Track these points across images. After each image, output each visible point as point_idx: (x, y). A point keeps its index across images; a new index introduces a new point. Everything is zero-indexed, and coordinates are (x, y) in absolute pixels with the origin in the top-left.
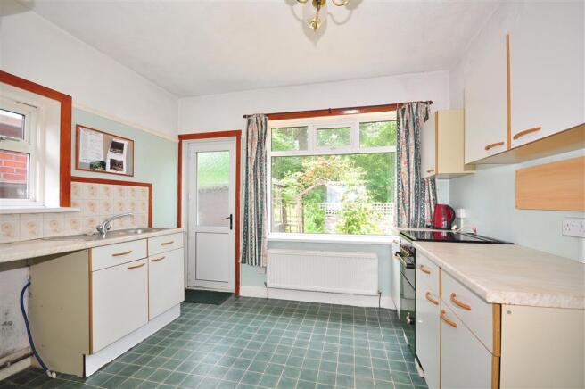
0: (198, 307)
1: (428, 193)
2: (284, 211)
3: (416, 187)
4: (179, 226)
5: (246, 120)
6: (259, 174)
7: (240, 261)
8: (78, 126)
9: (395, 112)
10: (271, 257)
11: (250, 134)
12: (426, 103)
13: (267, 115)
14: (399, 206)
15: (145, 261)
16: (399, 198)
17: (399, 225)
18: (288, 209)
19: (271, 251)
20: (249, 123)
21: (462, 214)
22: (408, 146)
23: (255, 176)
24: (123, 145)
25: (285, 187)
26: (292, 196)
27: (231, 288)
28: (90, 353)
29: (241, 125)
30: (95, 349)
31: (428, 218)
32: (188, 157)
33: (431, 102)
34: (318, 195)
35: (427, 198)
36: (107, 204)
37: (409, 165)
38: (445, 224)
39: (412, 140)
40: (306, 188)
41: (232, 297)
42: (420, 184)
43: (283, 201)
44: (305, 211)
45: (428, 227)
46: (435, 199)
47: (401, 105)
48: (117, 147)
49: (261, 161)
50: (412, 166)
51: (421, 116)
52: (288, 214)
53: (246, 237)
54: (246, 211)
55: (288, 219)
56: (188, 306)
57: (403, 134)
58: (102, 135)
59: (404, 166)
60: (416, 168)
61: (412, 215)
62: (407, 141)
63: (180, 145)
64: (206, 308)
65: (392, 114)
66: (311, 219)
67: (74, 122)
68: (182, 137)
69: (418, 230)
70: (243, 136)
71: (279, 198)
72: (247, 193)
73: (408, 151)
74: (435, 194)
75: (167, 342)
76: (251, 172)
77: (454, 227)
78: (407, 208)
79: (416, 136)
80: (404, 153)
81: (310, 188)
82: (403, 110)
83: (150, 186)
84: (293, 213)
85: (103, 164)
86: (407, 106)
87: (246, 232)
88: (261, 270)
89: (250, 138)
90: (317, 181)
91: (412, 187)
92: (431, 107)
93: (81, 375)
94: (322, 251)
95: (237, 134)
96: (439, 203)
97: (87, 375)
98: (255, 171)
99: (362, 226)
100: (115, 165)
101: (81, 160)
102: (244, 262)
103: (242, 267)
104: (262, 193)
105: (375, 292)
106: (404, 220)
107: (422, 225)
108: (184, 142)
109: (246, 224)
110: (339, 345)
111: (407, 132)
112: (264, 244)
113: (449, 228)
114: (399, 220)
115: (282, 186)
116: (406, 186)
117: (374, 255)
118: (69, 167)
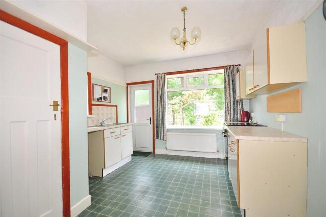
0: (138, 157)
1: (239, 106)
2: (174, 116)
3: (234, 104)
4: (128, 122)
5: (156, 76)
6: (162, 99)
7: (155, 138)
8: (93, 84)
9: (223, 70)
10: (168, 136)
11: (158, 82)
12: (237, 65)
13: (165, 73)
14: (226, 112)
15: (120, 136)
16: (225, 109)
17: (226, 121)
18: (175, 115)
19: (168, 133)
20: (157, 77)
21: (253, 115)
22: (229, 85)
23: (161, 100)
24: (107, 90)
25: (174, 104)
26: (177, 109)
27: (151, 150)
28: (105, 168)
29: (154, 78)
30: (106, 167)
31: (239, 117)
32: (131, 93)
33: (239, 65)
34: (191, 107)
35: (238, 108)
36: (103, 114)
37: (230, 94)
38: (246, 120)
39: (231, 82)
40: (184, 104)
41: (152, 154)
42: (236, 102)
43: (173, 111)
44: (184, 116)
45: (239, 121)
46: (242, 109)
47: (226, 66)
48: (106, 91)
49: (163, 94)
50: (231, 94)
51: (235, 71)
52: (176, 117)
53: (157, 127)
54: (157, 116)
55: (176, 120)
56: (134, 157)
57: (227, 80)
58: (100, 87)
59: (227, 94)
60: (233, 95)
61: (232, 116)
62: (229, 83)
63: (127, 87)
64: (142, 158)
65: (222, 71)
66: (188, 121)
67: (92, 82)
68: (128, 84)
69: (235, 122)
70: (155, 83)
71: (171, 110)
72: (157, 108)
73: (229, 87)
74: (242, 106)
75: (129, 168)
76: (159, 99)
77: (250, 121)
78: (229, 113)
79: (233, 81)
80: (228, 89)
81: (186, 105)
82: (227, 69)
83: (117, 106)
84: (178, 117)
85: (101, 98)
86: (228, 67)
87: (157, 125)
88: (164, 142)
89: (158, 84)
90: (190, 101)
91: (232, 103)
92: (239, 67)
93: (101, 176)
94: (191, 133)
95: (152, 82)
96: (244, 110)
97: (104, 176)
98: (161, 99)
99: (213, 123)
100: (105, 98)
101: (95, 97)
102: (157, 138)
103: (156, 141)
104: (164, 108)
105: (215, 151)
106: (228, 118)
107: (237, 121)
108: (129, 86)
109: (157, 122)
110: (198, 170)
111: (229, 79)
112: (166, 131)
113: (248, 121)
114: (226, 119)
115: (173, 104)
116: (229, 103)
117: (215, 135)
118: (91, 100)
